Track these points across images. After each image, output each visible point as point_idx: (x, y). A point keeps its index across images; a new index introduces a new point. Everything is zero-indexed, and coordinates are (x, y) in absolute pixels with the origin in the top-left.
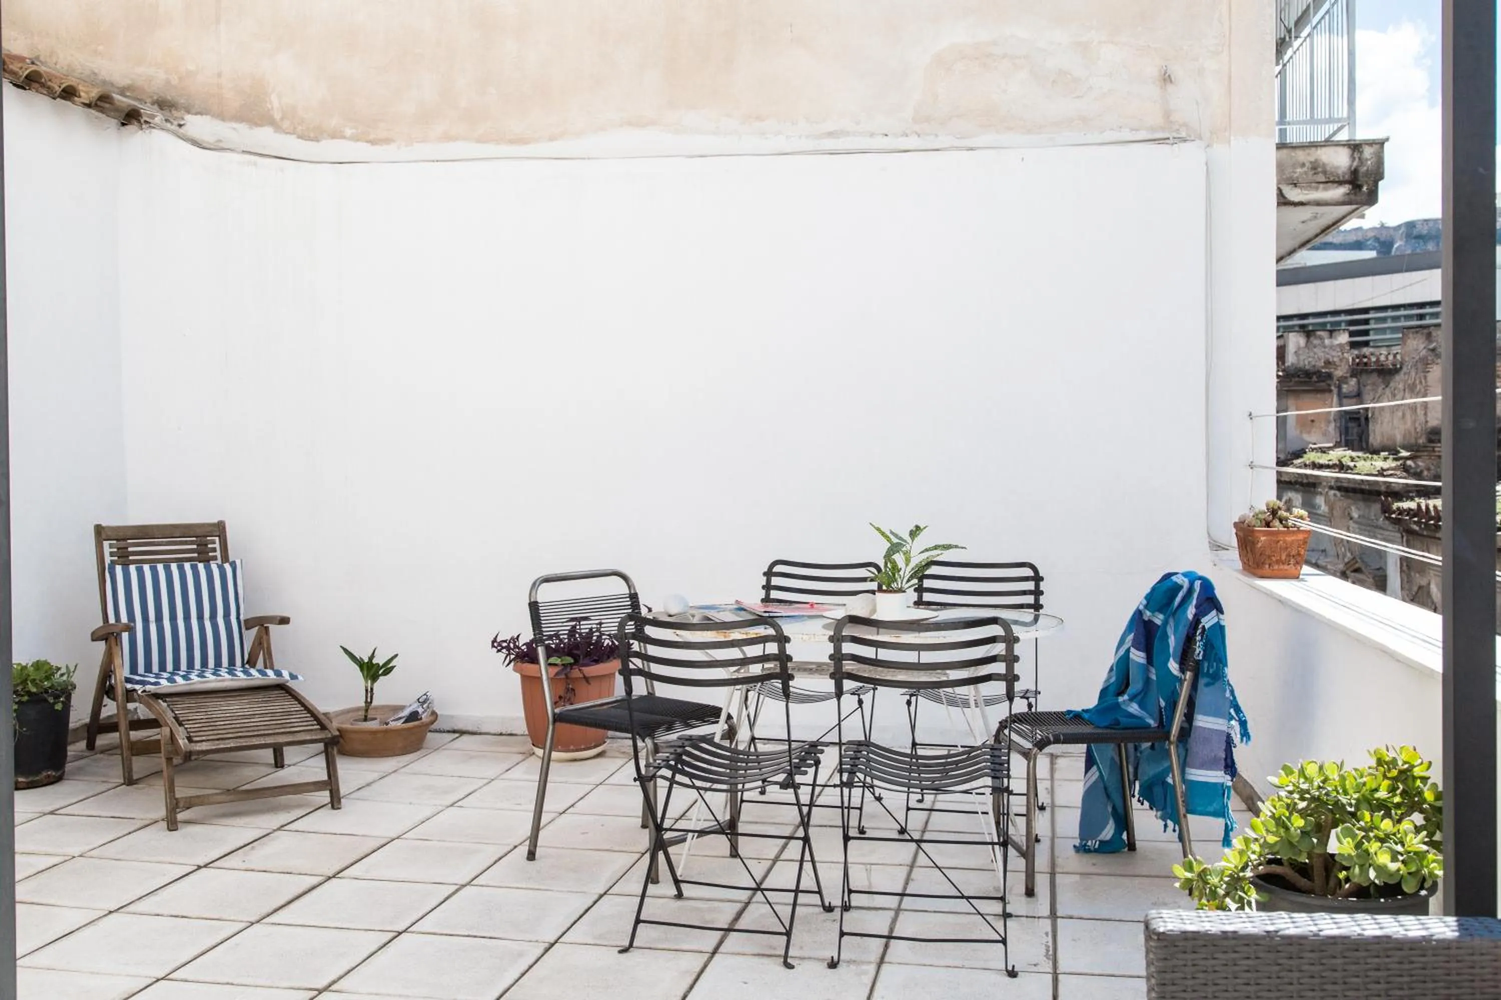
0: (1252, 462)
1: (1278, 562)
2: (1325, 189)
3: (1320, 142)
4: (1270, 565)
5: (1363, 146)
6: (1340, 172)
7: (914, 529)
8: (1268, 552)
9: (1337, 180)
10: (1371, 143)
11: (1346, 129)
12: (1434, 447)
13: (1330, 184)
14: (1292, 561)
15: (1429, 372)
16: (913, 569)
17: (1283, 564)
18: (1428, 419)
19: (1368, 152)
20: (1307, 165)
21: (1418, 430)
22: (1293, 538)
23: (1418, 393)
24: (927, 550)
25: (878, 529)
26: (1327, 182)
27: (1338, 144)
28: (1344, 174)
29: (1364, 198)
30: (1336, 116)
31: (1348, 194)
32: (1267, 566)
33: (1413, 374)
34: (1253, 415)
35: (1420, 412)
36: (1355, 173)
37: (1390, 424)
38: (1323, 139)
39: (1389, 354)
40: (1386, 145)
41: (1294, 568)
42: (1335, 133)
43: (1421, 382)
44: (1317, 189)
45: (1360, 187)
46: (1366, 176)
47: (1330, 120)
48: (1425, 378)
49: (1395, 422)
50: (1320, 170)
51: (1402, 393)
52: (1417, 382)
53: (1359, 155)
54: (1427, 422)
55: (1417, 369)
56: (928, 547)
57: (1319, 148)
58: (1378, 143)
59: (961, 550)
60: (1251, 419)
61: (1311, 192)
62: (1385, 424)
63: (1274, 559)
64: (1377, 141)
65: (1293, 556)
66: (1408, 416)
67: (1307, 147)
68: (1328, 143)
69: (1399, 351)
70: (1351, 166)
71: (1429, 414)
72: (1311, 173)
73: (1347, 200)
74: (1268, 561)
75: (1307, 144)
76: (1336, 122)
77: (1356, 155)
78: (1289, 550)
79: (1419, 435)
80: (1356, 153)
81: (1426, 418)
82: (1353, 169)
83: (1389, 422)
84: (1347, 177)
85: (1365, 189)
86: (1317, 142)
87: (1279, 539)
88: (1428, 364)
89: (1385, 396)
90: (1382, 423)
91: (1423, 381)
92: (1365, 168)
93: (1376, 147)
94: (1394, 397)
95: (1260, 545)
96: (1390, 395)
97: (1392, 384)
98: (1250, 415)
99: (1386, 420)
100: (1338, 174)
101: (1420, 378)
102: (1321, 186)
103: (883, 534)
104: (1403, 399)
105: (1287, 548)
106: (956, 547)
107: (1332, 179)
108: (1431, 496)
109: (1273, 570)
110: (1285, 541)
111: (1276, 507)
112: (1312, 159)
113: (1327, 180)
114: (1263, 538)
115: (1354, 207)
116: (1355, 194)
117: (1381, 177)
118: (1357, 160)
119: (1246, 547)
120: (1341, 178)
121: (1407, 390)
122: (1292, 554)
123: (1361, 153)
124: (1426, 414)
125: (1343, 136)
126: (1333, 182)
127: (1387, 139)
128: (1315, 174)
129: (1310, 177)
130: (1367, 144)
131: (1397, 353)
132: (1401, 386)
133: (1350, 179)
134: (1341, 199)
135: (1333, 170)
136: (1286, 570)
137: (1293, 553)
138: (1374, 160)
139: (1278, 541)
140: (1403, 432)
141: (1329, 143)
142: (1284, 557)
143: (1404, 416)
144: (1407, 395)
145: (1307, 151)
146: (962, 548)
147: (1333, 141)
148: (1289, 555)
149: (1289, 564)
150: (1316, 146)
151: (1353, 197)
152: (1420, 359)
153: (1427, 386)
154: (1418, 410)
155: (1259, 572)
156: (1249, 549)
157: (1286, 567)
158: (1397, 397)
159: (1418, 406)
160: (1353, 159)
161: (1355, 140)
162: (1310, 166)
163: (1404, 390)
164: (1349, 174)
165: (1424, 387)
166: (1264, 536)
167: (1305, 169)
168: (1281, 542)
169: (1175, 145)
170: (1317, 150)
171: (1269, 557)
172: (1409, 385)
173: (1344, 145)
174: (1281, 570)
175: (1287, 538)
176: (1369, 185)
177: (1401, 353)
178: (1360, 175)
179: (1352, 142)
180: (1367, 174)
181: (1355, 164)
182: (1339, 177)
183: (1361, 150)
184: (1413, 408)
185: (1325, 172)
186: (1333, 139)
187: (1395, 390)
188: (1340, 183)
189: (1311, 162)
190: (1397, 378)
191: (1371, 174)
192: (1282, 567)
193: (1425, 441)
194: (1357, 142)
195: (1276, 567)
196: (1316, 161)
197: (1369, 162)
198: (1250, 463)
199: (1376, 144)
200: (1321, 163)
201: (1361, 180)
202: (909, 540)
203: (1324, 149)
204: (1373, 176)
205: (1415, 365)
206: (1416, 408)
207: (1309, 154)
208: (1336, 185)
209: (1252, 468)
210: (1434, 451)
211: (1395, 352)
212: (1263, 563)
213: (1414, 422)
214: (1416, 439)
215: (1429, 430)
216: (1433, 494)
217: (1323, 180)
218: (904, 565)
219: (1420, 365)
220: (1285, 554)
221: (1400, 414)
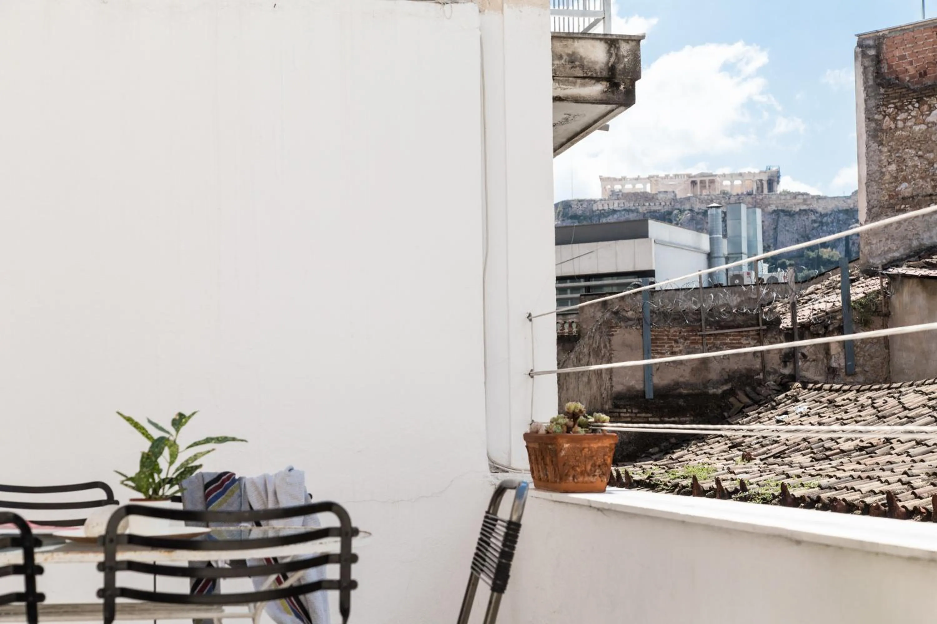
0: (532, 370)
1: (582, 473)
2: (583, 85)
3: (578, 33)
4: (574, 477)
5: (620, 41)
6: (597, 67)
7: (178, 418)
8: (572, 462)
9: (595, 75)
10: (628, 39)
11: (601, 24)
12: (619, 413)
13: (587, 80)
14: (598, 472)
15: (613, 335)
16: (177, 470)
17: (589, 475)
18: (614, 384)
19: (625, 48)
20: (565, 57)
21: (603, 396)
22: (600, 445)
23: (603, 357)
24: (196, 444)
25: (129, 419)
26: (584, 78)
27: (595, 37)
28: (602, 70)
29: (621, 97)
30: (592, 8)
31: (606, 92)
32: (571, 478)
33: (598, 337)
34: (533, 315)
35: (605, 377)
36: (612, 69)
37: (576, 390)
38: (581, 31)
39: (565, 322)
40: (642, 42)
41: (600, 479)
42: (592, 26)
43: (605, 346)
44: (575, 84)
45: (617, 85)
46: (623, 74)
47: (585, 13)
48: (610, 341)
49: (581, 387)
50: (577, 63)
51: (587, 358)
52: (602, 345)
53: (616, 50)
54: (612, 386)
55: (601, 333)
56: (196, 440)
57: (576, 41)
58: (634, 40)
59: (240, 442)
60: (531, 320)
61: (569, 87)
62: (571, 391)
63: (578, 470)
64: (633, 38)
65: (599, 466)
66: (594, 381)
67: (564, 38)
68: (585, 36)
69: (575, 320)
70: (608, 63)
71: (614, 379)
72: (569, 66)
73: (604, 98)
74: (572, 473)
75: (564, 35)
76: (593, 16)
77: (613, 51)
78: (595, 458)
79: (605, 400)
80: (612, 49)
81: (611, 383)
82: (610, 65)
83: (574, 388)
84: (605, 74)
85: (622, 87)
86: (573, 33)
87: (583, 446)
88: (613, 327)
89: (571, 361)
90: (567, 389)
91: (608, 345)
92: (622, 66)
93: (634, 43)
94: (579, 363)
95: (563, 453)
96: (575, 360)
97: (577, 349)
98: (530, 315)
99: (572, 386)
100: (595, 70)
101: (604, 342)
102: (579, 81)
103: (136, 425)
104: (588, 364)
105: (592, 457)
106: (234, 439)
107: (589, 74)
108: (619, 464)
109: (578, 482)
110: (590, 449)
111: (577, 411)
112: (570, 52)
113: (585, 75)
114: (566, 446)
115: (609, 107)
116: (613, 92)
117: (638, 77)
118: (614, 56)
119: (543, 459)
120: (599, 75)
121: (591, 354)
122: (598, 464)
123: (618, 49)
124: (611, 379)
125: (599, 30)
126: (591, 78)
127: (643, 37)
128: (573, 67)
129: (569, 71)
130: (624, 40)
131: (573, 322)
132: (586, 350)
133: (607, 76)
134: (599, 98)
135: (590, 65)
136: (592, 482)
137: (599, 462)
138: (631, 57)
139: (583, 449)
140: (588, 398)
141: (587, 36)
142: (589, 468)
143: (589, 381)
144: (592, 360)
145: (565, 43)
146: (242, 440)
147: (590, 34)
148: (594, 465)
149: (594, 476)
150: (573, 38)
151: (610, 95)
152: (604, 321)
153: (611, 350)
154: (604, 375)
155: (564, 485)
156: (548, 460)
157: (591, 479)
158: (582, 362)
159: (604, 372)
160: (610, 55)
161: (611, 35)
162: (568, 59)
163: (589, 354)
164: (606, 70)
165: (609, 351)
166: (567, 443)
167: (563, 61)
168: (586, 450)
169: (446, 5)
170: (574, 42)
171: (573, 468)
172: (594, 349)
173: (601, 39)
174: (586, 482)
175: (592, 445)
176: (625, 84)
177: (576, 323)
178: (618, 71)
179: (609, 37)
180: (625, 71)
181: (612, 60)
182: (596, 73)
183: (617, 45)
184: (599, 373)
185: (582, 66)
186: (591, 31)
187: (579, 354)
188: (598, 79)
189: (568, 55)
190: (581, 342)
191: (628, 73)
192: (587, 479)
193: (611, 407)
194: (614, 37)
195: (581, 479)
196: (574, 53)
197: (626, 60)
198: (529, 371)
199: (632, 40)
200: (579, 56)
201: (619, 78)
202: (172, 430)
203: (582, 42)
204: (630, 74)
205: (599, 329)
206: (601, 373)
207: (566, 46)
208: (593, 81)
209: (532, 377)
210: (620, 416)
211: (570, 321)
212: (567, 475)
213: (600, 387)
214: (602, 405)
215: (613, 395)
216: (621, 461)
217: (581, 74)
218: (167, 465)
219: (604, 329)
220: (591, 463)
221: (585, 379)
